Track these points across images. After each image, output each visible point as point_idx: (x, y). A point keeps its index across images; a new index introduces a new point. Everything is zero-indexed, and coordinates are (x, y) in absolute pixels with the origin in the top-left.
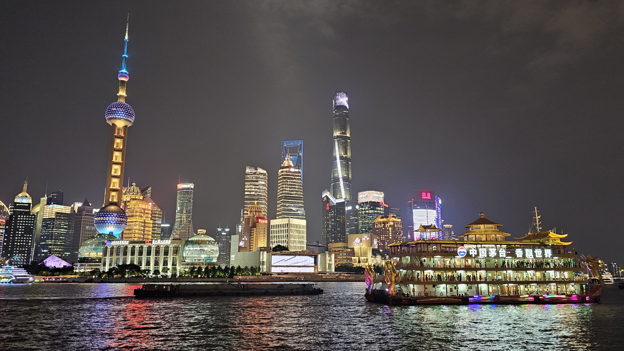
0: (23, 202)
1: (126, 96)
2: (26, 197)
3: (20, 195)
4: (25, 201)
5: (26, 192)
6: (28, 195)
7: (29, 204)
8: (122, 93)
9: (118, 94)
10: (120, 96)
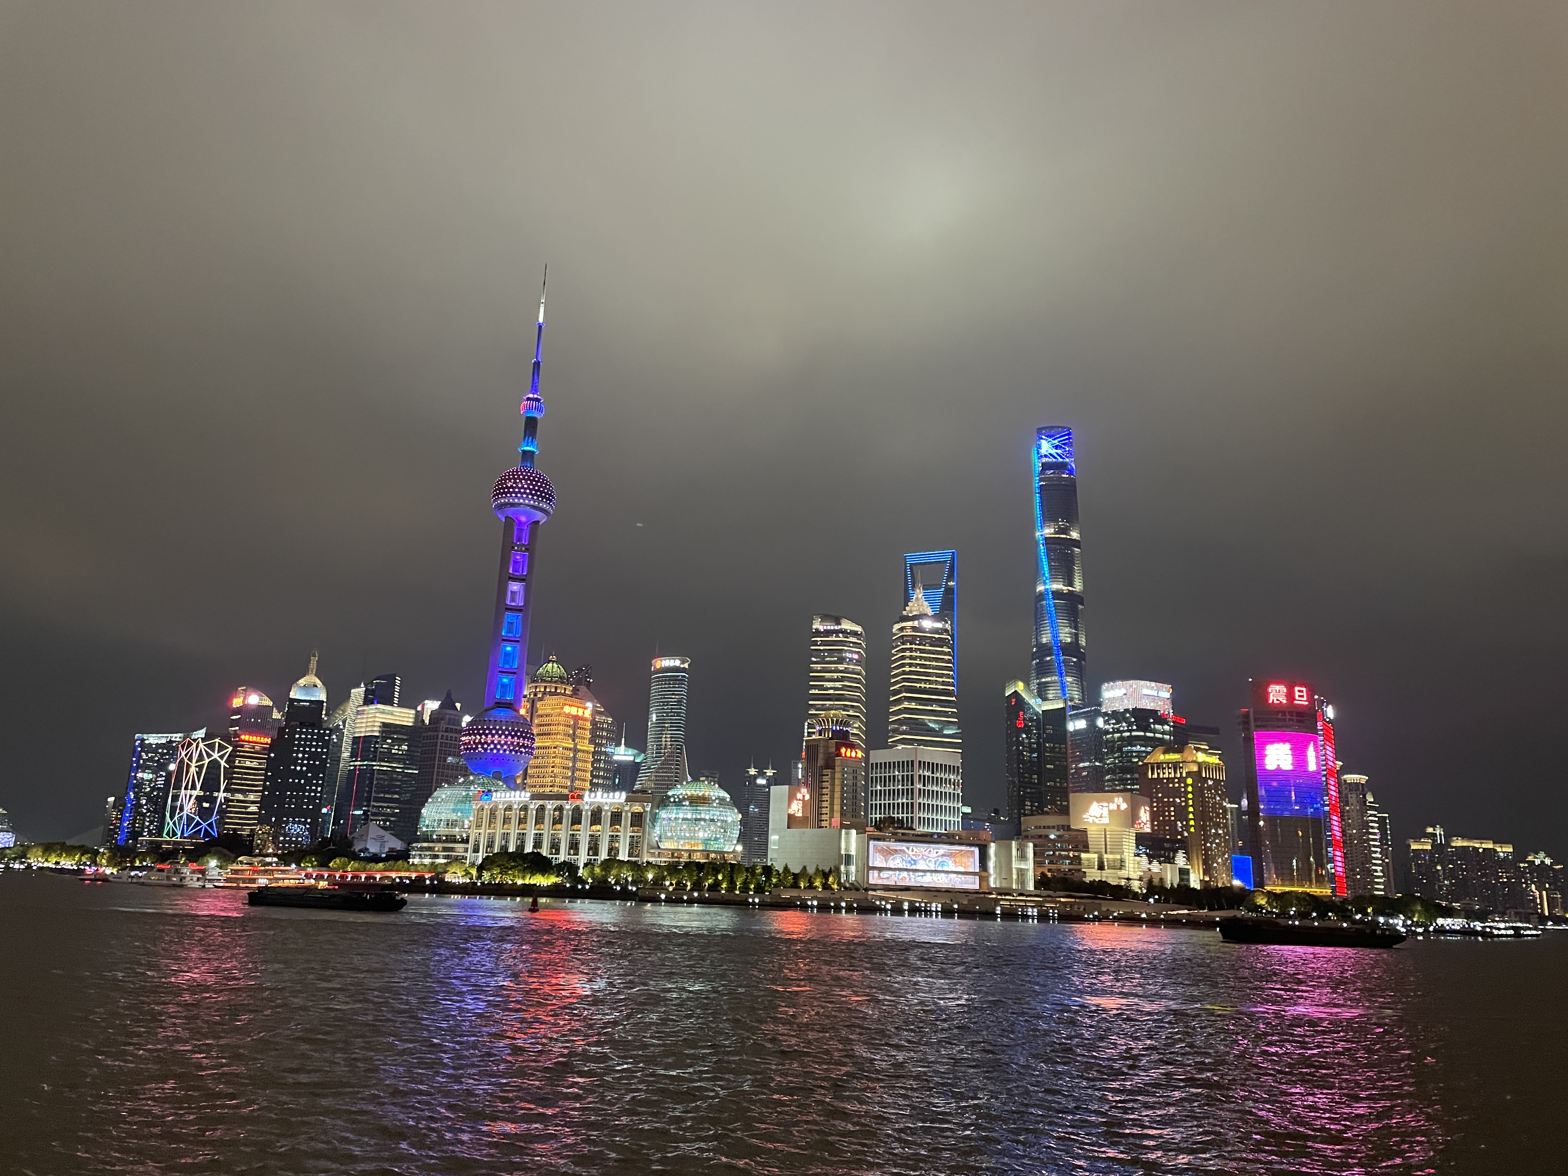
0: (307, 697)
2: (315, 686)
3: (302, 682)
4: (310, 696)
5: (316, 675)
6: (318, 682)
7: (319, 703)
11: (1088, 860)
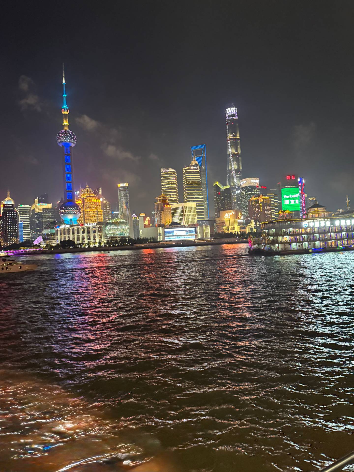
0: (8, 204)
1: (68, 124)
2: (10, 200)
3: (6, 199)
4: (9, 203)
5: (10, 197)
6: (11, 199)
7: (13, 205)
8: (66, 123)
9: (63, 124)
10: (65, 125)
11: (225, 228)
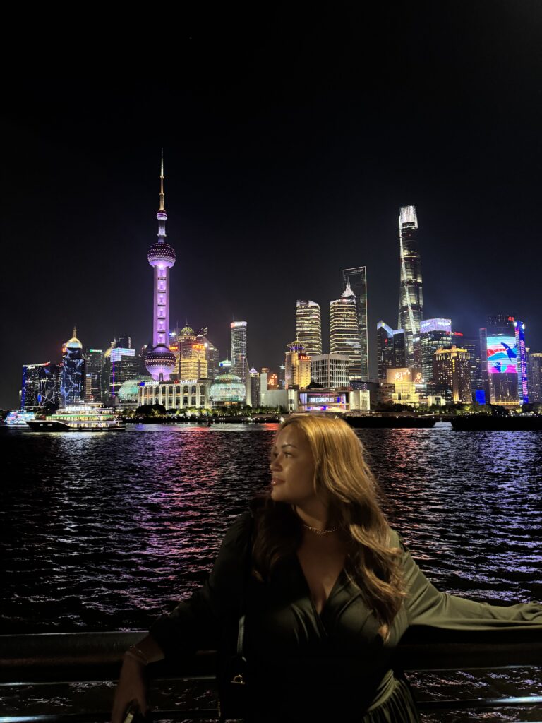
1: (165, 235)
2: (77, 342)
3: (71, 340)
4: (75, 347)
5: (77, 337)
7: (79, 349)
8: (162, 232)
10: (160, 235)
11: (395, 396)
